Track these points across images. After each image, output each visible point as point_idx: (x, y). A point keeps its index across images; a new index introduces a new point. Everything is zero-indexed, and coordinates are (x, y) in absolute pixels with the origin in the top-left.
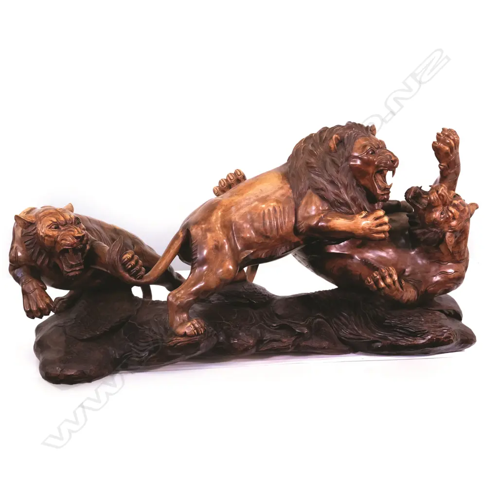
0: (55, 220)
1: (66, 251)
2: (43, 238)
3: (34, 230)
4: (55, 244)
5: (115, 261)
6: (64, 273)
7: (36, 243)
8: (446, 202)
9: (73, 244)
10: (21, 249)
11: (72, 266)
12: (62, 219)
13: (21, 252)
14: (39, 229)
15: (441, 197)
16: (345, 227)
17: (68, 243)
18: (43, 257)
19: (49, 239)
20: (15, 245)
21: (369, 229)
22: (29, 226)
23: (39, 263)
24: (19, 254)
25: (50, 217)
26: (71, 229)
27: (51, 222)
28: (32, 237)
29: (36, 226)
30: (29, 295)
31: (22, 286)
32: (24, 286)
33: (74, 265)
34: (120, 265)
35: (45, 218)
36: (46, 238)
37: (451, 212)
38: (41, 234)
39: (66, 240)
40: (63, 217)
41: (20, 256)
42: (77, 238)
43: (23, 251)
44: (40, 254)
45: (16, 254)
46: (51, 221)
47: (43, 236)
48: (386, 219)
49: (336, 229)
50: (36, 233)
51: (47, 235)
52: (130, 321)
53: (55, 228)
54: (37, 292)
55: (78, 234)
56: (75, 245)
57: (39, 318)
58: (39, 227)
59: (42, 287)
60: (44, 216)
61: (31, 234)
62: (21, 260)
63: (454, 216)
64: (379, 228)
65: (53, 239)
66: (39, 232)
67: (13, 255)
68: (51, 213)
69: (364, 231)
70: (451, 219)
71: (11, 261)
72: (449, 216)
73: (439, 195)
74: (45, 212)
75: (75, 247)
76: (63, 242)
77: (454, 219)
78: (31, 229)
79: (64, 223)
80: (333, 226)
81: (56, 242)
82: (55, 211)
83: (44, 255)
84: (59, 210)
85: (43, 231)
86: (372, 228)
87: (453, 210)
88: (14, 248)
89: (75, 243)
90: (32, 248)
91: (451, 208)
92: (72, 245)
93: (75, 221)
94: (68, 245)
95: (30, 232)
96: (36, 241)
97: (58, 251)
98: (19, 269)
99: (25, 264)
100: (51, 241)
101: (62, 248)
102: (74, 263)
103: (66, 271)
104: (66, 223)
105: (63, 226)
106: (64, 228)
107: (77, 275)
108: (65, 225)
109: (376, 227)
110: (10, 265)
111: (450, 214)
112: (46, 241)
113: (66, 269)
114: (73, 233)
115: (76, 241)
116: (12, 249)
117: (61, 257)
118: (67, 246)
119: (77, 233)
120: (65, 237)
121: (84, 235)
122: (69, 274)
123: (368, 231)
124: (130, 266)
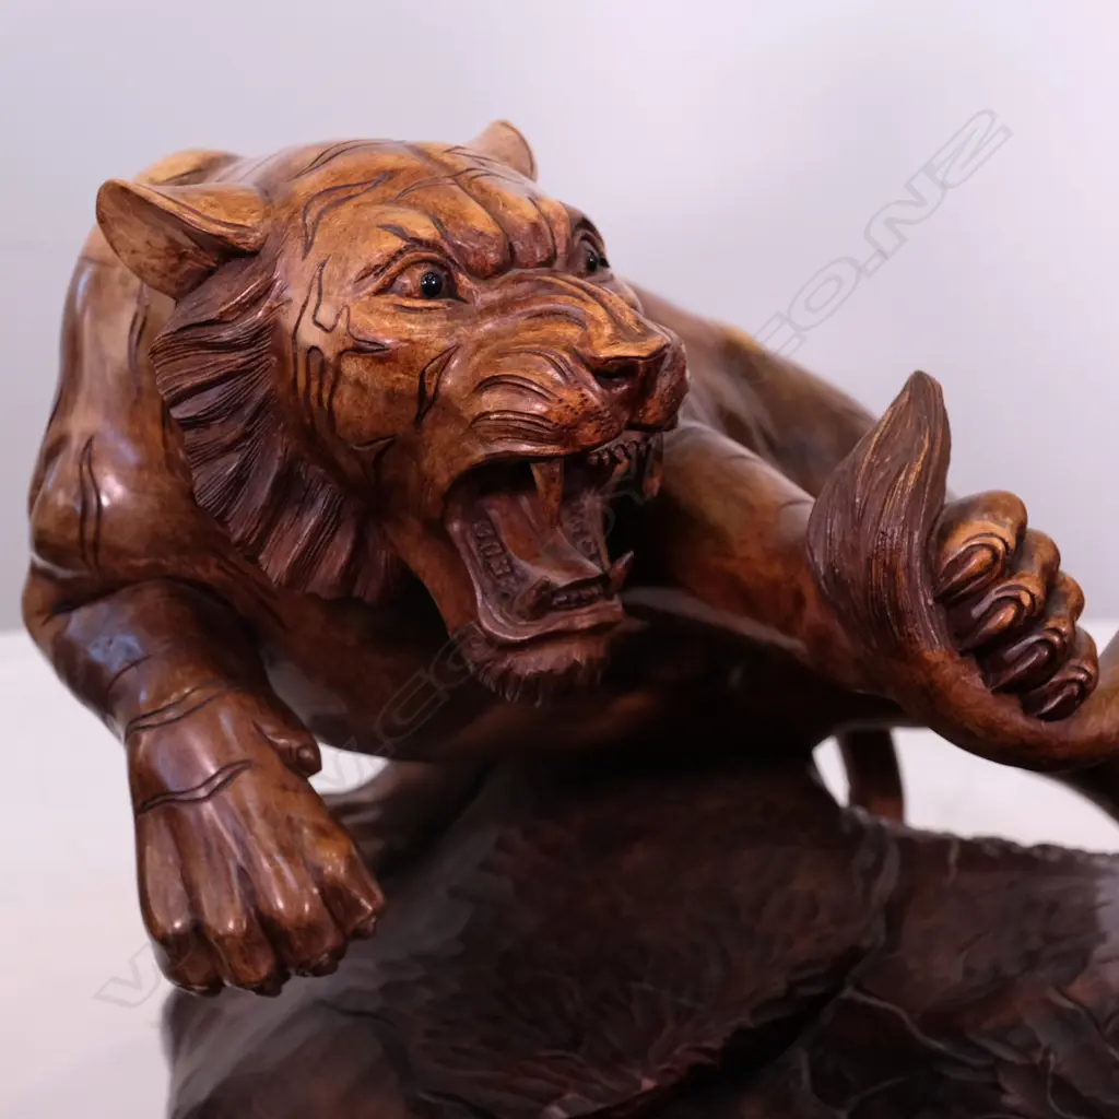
0: (424, 229)
1: (509, 475)
2: (326, 370)
3: (254, 301)
4: (418, 420)
5: (891, 571)
6: (478, 652)
7: (261, 409)
9: (575, 426)
10: (129, 453)
11: (545, 601)
12: (479, 219)
13: (123, 479)
14: (296, 294)
17: (539, 408)
18: (310, 521)
19: (376, 378)
20: (81, 423)
22: (210, 272)
23: (276, 564)
24: (112, 490)
25: (384, 201)
26: (562, 303)
27: (398, 243)
28: (238, 358)
29: (272, 267)
30: (188, 812)
31: (131, 741)
32: (145, 737)
33: (557, 592)
34: (926, 600)
35: (346, 210)
36: (352, 367)
38: (310, 335)
39: (520, 387)
40: (484, 204)
41: (115, 507)
42: (606, 372)
43: (140, 468)
44: (287, 492)
45: (88, 488)
46: (399, 232)
47: (329, 354)
50: (270, 329)
51: (358, 350)
52: (848, 992)
53: (429, 292)
54: (248, 789)
55: (614, 340)
56: (588, 431)
57: (261, 990)
58: (294, 277)
59: (286, 755)
60: (338, 194)
61: (226, 335)
62: (123, 540)
65: (406, 382)
66: (289, 322)
67: (61, 499)
68: (390, 175)
71: (41, 543)
74: (339, 164)
75: (586, 451)
76: (492, 400)
78: (222, 294)
79: (492, 257)
81: (427, 401)
82: (416, 162)
83: (320, 503)
84: (447, 159)
85: (326, 315)
88: (76, 443)
89: (590, 415)
90: (229, 448)
92: (563, 433)
93: (569, 243)
94: (532, 429)
95: (219, 322)
96: (260, 394)
97: (443, 479)
98: (102, 608)
99: (153, 574)
100: (392, 396)
101: (480, 453)
102: (560, 579)
103: (490, 640)
104: (510, 259)
105: (485, 274)
106: (494, 296)
107: (575, 665)
108: (500, 269)
110: (35, 571)
112: (346, 393)
113: (494, 621)
114: (572, 332)
115: (594, 392)
116: (52, 451)
117: (455, 527)
118: (526, 437)
119: (608, 330)
120: (508, 366)
121: (658, 357)
122: (510, 659)
124: (1006, 615)
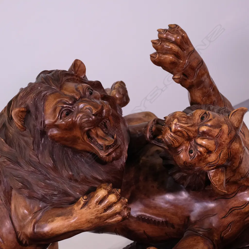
8: (189, 136)
15: (179, 133)
16: (65, 228)
21: (97, 218)
37: (201, 146)
48: (112, 198)
49: (57, 233)
63: (207, 149)
64: (109, 212)
69: (92, 223)
70: (206, 154)
72: (201, 152)
73: (175, 132)
77: (209, 152)
80: (52, 232)
86: (99, 215)
87: (204, 142)
91: (199, 141)
109: (104, 212)
111: (201, 149)
123: (96, 221)
